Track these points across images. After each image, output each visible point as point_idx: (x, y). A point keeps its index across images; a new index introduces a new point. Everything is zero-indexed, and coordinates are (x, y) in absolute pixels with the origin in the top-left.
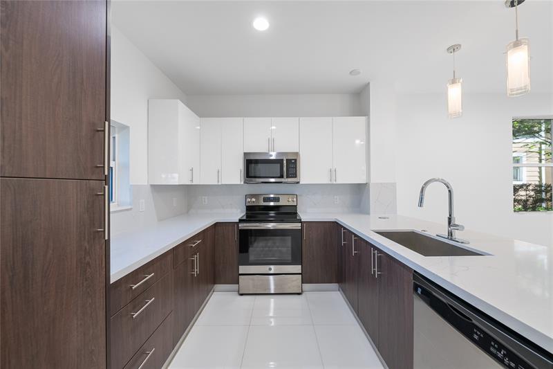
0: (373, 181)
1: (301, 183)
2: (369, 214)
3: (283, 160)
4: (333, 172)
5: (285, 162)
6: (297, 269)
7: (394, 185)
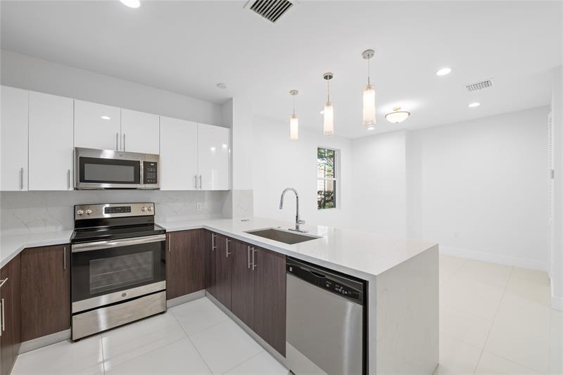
0: (235, 188)
1: (161, 189)
2: (232, 218)
3: (139, 162)
4: (197, 179)
5: (142, 164)
6: (161, 285)
7: (251, 192)
